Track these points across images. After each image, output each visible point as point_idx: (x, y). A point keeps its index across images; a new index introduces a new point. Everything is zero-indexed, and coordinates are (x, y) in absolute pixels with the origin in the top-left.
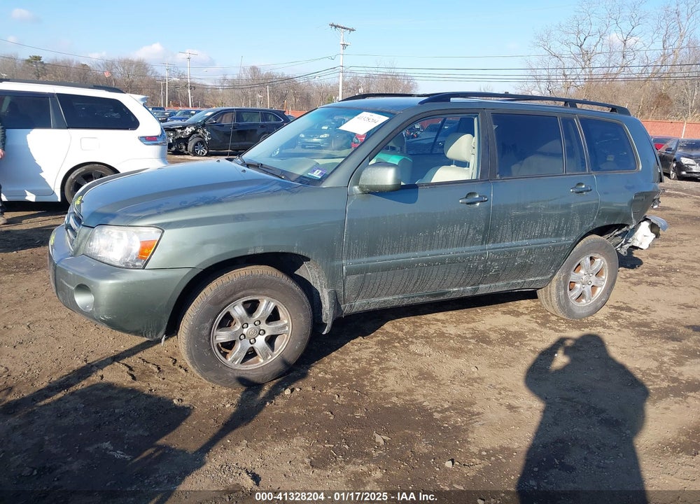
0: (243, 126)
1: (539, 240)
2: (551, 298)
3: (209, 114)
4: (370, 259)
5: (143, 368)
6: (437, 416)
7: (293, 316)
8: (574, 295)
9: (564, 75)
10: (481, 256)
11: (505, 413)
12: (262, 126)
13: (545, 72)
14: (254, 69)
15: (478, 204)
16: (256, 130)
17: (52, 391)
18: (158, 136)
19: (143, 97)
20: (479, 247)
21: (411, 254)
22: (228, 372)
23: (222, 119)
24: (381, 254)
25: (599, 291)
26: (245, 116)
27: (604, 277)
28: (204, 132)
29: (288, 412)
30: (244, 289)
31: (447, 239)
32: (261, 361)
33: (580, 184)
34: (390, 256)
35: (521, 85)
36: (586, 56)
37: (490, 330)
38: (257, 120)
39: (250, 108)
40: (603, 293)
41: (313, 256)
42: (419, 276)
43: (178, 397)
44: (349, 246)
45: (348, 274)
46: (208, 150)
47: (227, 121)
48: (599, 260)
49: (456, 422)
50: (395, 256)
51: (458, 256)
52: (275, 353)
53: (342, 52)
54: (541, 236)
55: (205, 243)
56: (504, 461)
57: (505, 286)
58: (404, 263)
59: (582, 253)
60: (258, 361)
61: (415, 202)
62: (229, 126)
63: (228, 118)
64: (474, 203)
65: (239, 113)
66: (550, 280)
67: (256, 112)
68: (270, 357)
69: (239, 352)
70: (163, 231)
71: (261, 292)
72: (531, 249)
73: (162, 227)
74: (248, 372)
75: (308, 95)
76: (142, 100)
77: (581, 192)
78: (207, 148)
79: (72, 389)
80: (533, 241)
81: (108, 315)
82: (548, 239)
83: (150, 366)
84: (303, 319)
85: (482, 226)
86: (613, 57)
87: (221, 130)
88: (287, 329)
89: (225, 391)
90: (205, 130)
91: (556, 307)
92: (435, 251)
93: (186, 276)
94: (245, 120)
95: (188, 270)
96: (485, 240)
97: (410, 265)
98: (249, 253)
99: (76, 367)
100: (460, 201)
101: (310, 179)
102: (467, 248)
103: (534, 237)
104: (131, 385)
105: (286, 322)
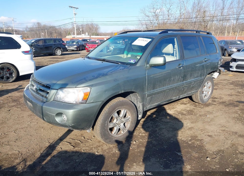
0: (47, 45)
1: (197, 79)
2: (197, 97)
3: (33, 41)
4: (154, 90)
5: (74, 142)
6: (190, 143)
7: (132, 115)
8: (204, 95)
9: (151, 22)
10: (183, 85)
11: (209, 138)
12: (54, 45)
13: (144, 22)
14: (38, 23)
15: (182, 68)
16: (52, 46)
17: (45, 157)
18: (29, 51)
19: (21, 36)
20: (182, 83)
21: (164, 87)
22: (113, 139)
23: (38, 43)
24: (156, 88)
25: (209, 93)
26: (47, 41)
27: (210, 89)
28: (32, 48)
29: (140, 150)
30: (118, 107)
31: (174, 81)
32: (122, 132)
33: (205, 58)
34: (159, 89)
35: (137, 26)
36: (157, 16)
37: (181, 110)
38: (52, 43)
39: (47, 38)
40: (211, 94)
41: (138, 92)
42: (166, 95)
43: (96, 151)
44: (148, 87)
45: (147, 97)
46: (34, 55)
47: (41, 43)
48: (209, 83)
49: (197, 143)
50: (160, 89)
51: (177, 86)
52: (126, 129)
53: (74, 16)
54: (197, 77)
55: (105, 91)
56: (223, 154)
57: (186, 95)
58: (163, 91)
59: (206, 81)
60: (121, 133)
61: (165, 69)
62: (41, 45)
63: (41, 42)
64: (181, 67)
65: (45, 40)
66: (197, 91)
67: (51, 40)
68: (125, 130)
69: (116, 130)
70: (91, 88)
71: (123, 107)
72: (195, 82)
73: (91, 86)
74: (119, 137)
75: (60, 32)
76: (21, 37)
77: (206, 61)
78: (34, 54)
79: (52, 155)
80: (195, 79)
81: (73, 124)
82: (199, 78)
83: (77, 141)
84: (135, 115)
85: (183, 76)
86: (165, 16)
87: (39, 47)
88: (130, 119)
89: (111, 146)
90: (32, 47)
91: (199, 100)
92: (171, 86)
93: (100, 104)
94: (47, 42)
95: (101, 102)
96: (183, 80)
97: (164, 91)
98: (120, 93)
99: (47, 146)
100: (177, 67)
101: (130, 63)
102: (179, 83)
103: (196, 77)
104: (74, 149)
105: (129, 117)
